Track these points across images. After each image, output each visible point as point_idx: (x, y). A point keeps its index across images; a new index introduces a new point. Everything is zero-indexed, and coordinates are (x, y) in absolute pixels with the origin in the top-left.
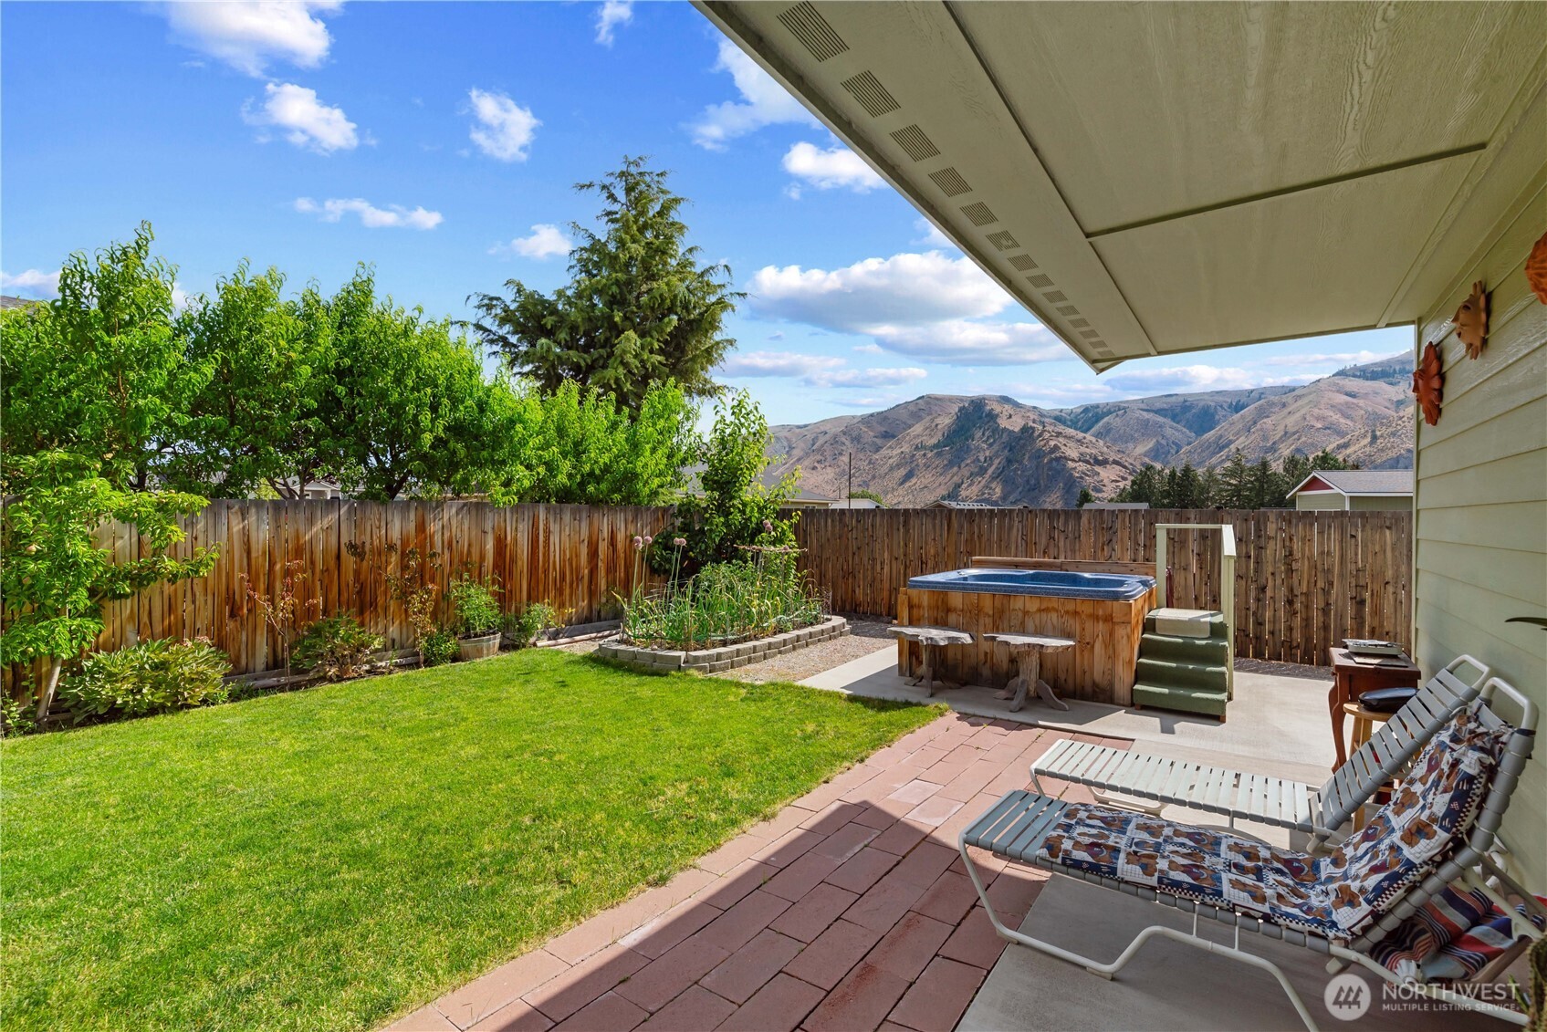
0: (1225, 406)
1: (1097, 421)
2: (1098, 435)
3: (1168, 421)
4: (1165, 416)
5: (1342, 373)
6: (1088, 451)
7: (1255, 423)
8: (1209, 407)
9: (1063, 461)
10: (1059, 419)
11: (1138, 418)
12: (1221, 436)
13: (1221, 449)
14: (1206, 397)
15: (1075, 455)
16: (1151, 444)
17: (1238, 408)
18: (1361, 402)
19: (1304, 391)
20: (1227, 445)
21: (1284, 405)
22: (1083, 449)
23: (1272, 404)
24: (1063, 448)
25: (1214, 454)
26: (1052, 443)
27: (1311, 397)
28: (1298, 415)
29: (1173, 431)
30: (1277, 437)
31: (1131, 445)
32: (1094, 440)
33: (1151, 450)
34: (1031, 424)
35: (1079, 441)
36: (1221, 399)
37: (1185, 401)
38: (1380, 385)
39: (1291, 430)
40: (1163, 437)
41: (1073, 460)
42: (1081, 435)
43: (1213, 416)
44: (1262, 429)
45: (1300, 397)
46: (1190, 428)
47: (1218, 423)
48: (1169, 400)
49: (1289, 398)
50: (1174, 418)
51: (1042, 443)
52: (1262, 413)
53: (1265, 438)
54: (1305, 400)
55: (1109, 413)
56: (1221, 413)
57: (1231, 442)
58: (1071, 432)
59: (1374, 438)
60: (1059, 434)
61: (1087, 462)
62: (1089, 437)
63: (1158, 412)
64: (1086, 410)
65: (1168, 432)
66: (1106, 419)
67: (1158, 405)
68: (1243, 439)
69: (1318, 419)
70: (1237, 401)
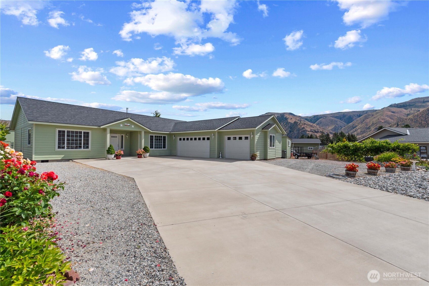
0: (356, 115)
1: (318, 120)
2: (318, 124)
3: (339, 120)
4: (338, 118)
5: (391, 106)
6: (313, 129)
7: (364, 120)
8: (351, 116)
9: (305, 132)
10: (306, 119)
11: (330, 119)
12: (354, 124)
13: (354, 128)
14: (350, 113)
15: (309, 130)
16: (333, 127)
17: (360, 116)
18: (396, 115)
19: (379, 111)
20: (355, 127)
21: (373, 115)
22: (311, 128)
23: (369, 115)
24: (306, 128)
25: (352, 129)
26: (303, 126)
27: (381, 113)
28: (377, 118)
29: (340, 123)
30: (370, 125)
31: (327, 127)
32: (316, 125)
33: (333, 128)
34: (297, 121)
35: (311, 126)
36: (354, 113)
37: (344, 114)
38: (403, 109)
39: (374, 122)
40: (337, 124)
41: (308, 131)
42: (312, 124)
43: (352, 118)
44: (366, 122)
45: (377, 113)
46: (345, 122)
47: (354, 120)
48: (339, 114)
49: (374, 113)
50: (340, 119)
51: (300, 126)
52: (366, 118)
53: (367, 125)
54: (379, 114)
55: (321, 118)
56: (354, 118)
57: (357, 126)
58: (309, 123)
59: (398, 125)
60: (305, 124)
61: (313, 132)
62: (315, 125)
63: (336, 117)
64: (315, 116)
65: (339, 123)
66: (320, 119)
67: (336, 115)
68: (360, 125)
69: (383, 119)
70: (359, 114)
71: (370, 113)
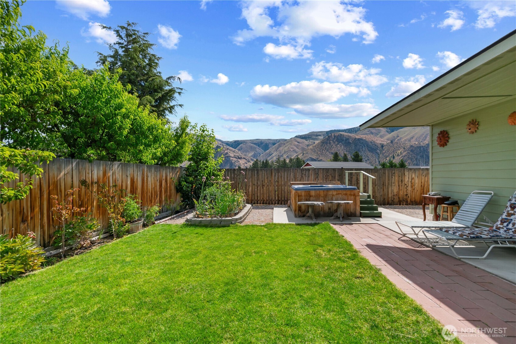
0: (271, 143)
1: (238, 145)
2: (239, 150)
3: (257, 147)
4: (256, 145)
5: (296, 137)
6: (236, 154)
7: (278, 148)
8: (267, 143)
9: (229, 157)
10: (228, 143)
11: (249, 145)
12: (270, 152)
13: (270, 155)
14: (266, 140)
15: (232, 155)
16: (253, 153)
17: (274, 144)
18: (300, 145)
19: (289, 141)
20: (272, 154)
21: (284, 144)
22: (235, 154)
23: (281, 144)
24: (229, 153)
25: (269, 157)
26: (226, 152)
27: (290, 142)
28: (287, 147)
29: (259, 150)
30: (283, 153)
31: (248, 153)
32: (238, 151)
33: (253, 155)
34: (219, 145)
35: (233, 151)
36: (270, 141)
37: (261, 141)
38: (304, 141)
39: (286, 151)
40: (256, 151)
41: (232, 157)
42: (234, 150)
43: (268, 146)
44: (279, 150)
45: (288, 142)
46: (263, 149)
47: (269, 148)
48: (257, 140)
49: (285, 142)
50: (259, 146)
51: (223, 151)
52: (280, 146)
53: (280, 153)
55: (242, 143)
56: (270, 145)
57: (273, 154)
58: (231, 148)
59: (303, 154)
60: (228, 149)
61: (236, 158)
62: (236, 150)
63: (254, 144)
64: (236, 142)
65: (257, 150)
66: (241, 145)
67: (255, 142)
68: (275, 153)
69: (292, 148)
70: (274, 142)
71: (282, 142)
